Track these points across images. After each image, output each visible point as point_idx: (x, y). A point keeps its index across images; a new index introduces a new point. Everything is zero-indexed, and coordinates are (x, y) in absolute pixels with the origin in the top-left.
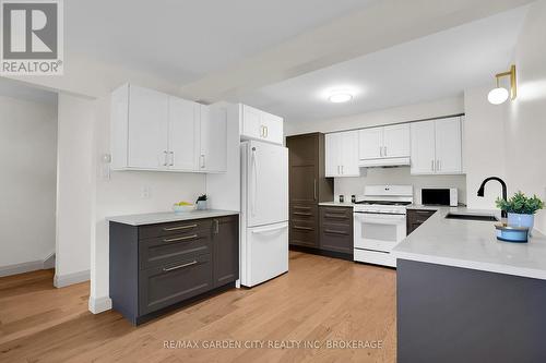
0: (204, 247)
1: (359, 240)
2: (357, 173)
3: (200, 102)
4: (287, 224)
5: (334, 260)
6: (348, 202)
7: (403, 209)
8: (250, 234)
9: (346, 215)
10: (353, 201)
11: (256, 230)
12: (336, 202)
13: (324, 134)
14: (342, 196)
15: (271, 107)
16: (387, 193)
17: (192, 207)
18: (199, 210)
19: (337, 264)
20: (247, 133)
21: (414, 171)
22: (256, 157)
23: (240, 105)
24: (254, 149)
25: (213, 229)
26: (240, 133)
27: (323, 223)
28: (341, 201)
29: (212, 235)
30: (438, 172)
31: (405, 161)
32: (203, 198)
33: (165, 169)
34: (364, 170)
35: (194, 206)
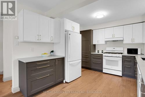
0: (53, 69)
1: (105, 65)
2: (104, 43)
3: (51, 17)
4: (81, 60)
5: (96, 72)
6: (100, 53)
7: (121, 55)
8: (68, 64)
9: (100, 57)
10: (102, 52)
11: (71, 63)
12: (96, 53)
13: (93, 30)
14: (98, 51)
15: (75, 20)
16: (114, 50)
17: (48, 55)
18: (51, 56)
19: (97, 74)
20: (67, 29)
21: (124, 42)
22: (70, 37)
23: (65, 19)
24: (70, 34)
25: (55, 63)
26: (65, 29)
27: (93, 59)
28: (98, 52)
29: (55, 65)
30: (133, 43)
31: (122, 39)
32: (52, 52)
33: (38, 41)
34: (106, 42)
35: (49, 54)
